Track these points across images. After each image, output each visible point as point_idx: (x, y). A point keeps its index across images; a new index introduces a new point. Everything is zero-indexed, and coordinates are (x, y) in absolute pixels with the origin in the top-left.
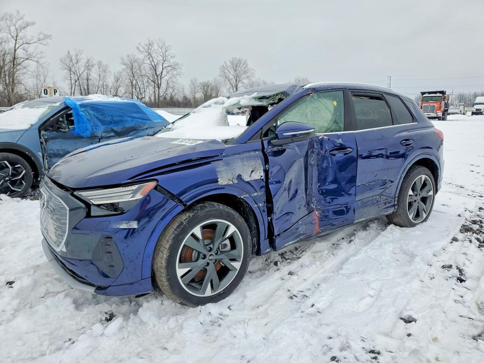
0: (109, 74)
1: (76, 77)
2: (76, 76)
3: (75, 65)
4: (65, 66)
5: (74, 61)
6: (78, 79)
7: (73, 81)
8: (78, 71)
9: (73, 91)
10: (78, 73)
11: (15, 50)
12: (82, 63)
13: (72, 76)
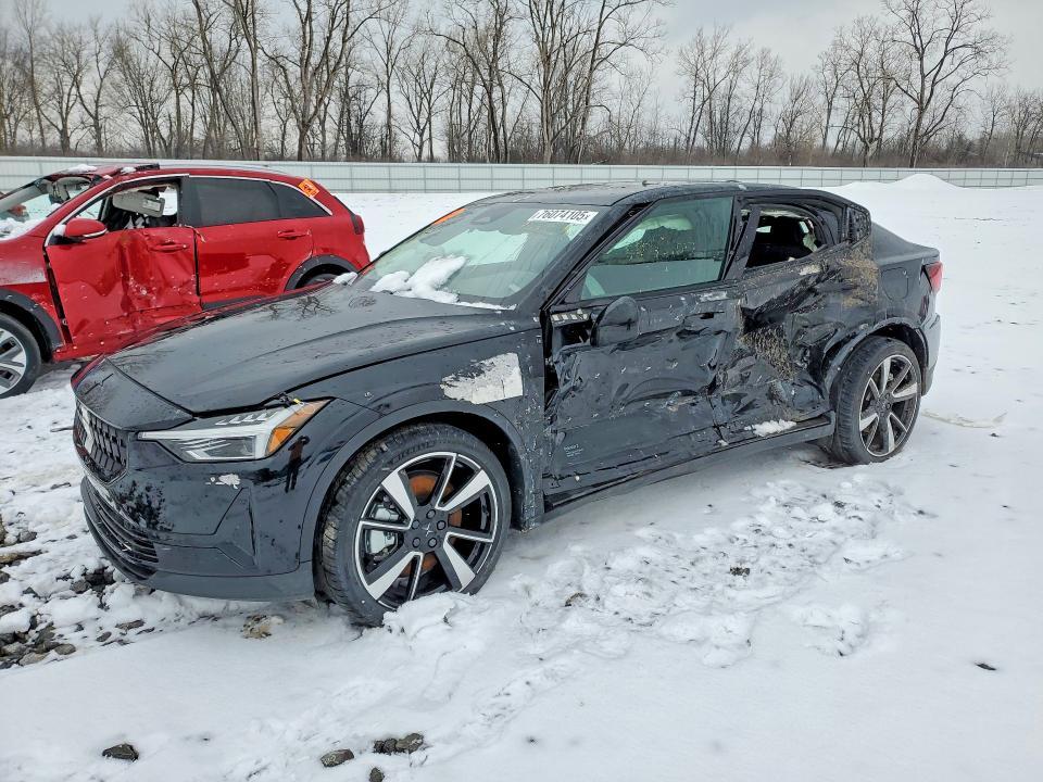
0: (780, 81)
1: (706, 93)
2: (706, 89)
3: (708, 62)
4: (687, 64)
5: (708, 53)
6: (710, 98)
7: (698, 103)
8: (711, 77)
9: (694, 126)
10: (711, 82)
11: (601, 24)
12: (725, 57)
13: (699, 88)
